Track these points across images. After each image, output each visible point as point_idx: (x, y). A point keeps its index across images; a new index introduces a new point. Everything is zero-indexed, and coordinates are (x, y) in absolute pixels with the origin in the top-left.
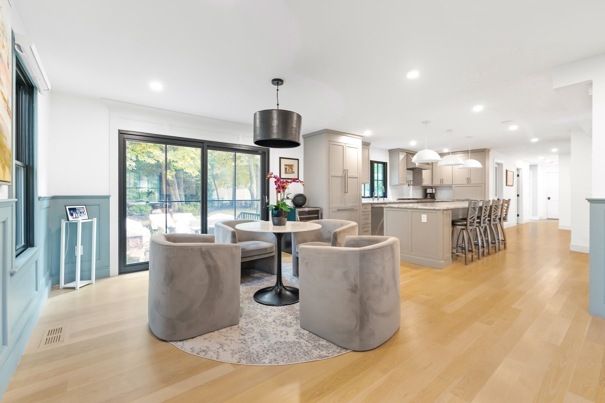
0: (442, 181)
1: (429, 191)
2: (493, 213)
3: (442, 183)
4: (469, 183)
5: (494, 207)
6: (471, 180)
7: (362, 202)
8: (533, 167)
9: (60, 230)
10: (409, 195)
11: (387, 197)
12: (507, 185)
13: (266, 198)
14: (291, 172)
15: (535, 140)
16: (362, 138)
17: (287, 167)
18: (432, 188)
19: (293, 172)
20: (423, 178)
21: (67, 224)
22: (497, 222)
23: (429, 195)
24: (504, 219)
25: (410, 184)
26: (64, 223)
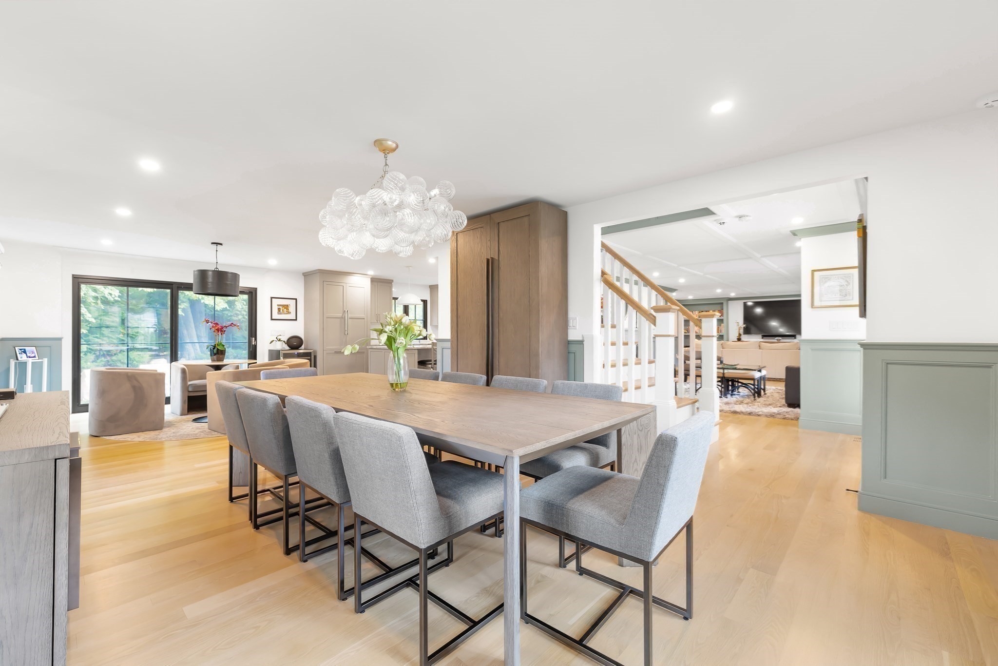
9: (8, 370)
13: (253, 340)
14: (286, 312)
16: (370, 277)
17: (281, 307)
19: (289, 313)
21: (16, 364)
26: (13, 362)
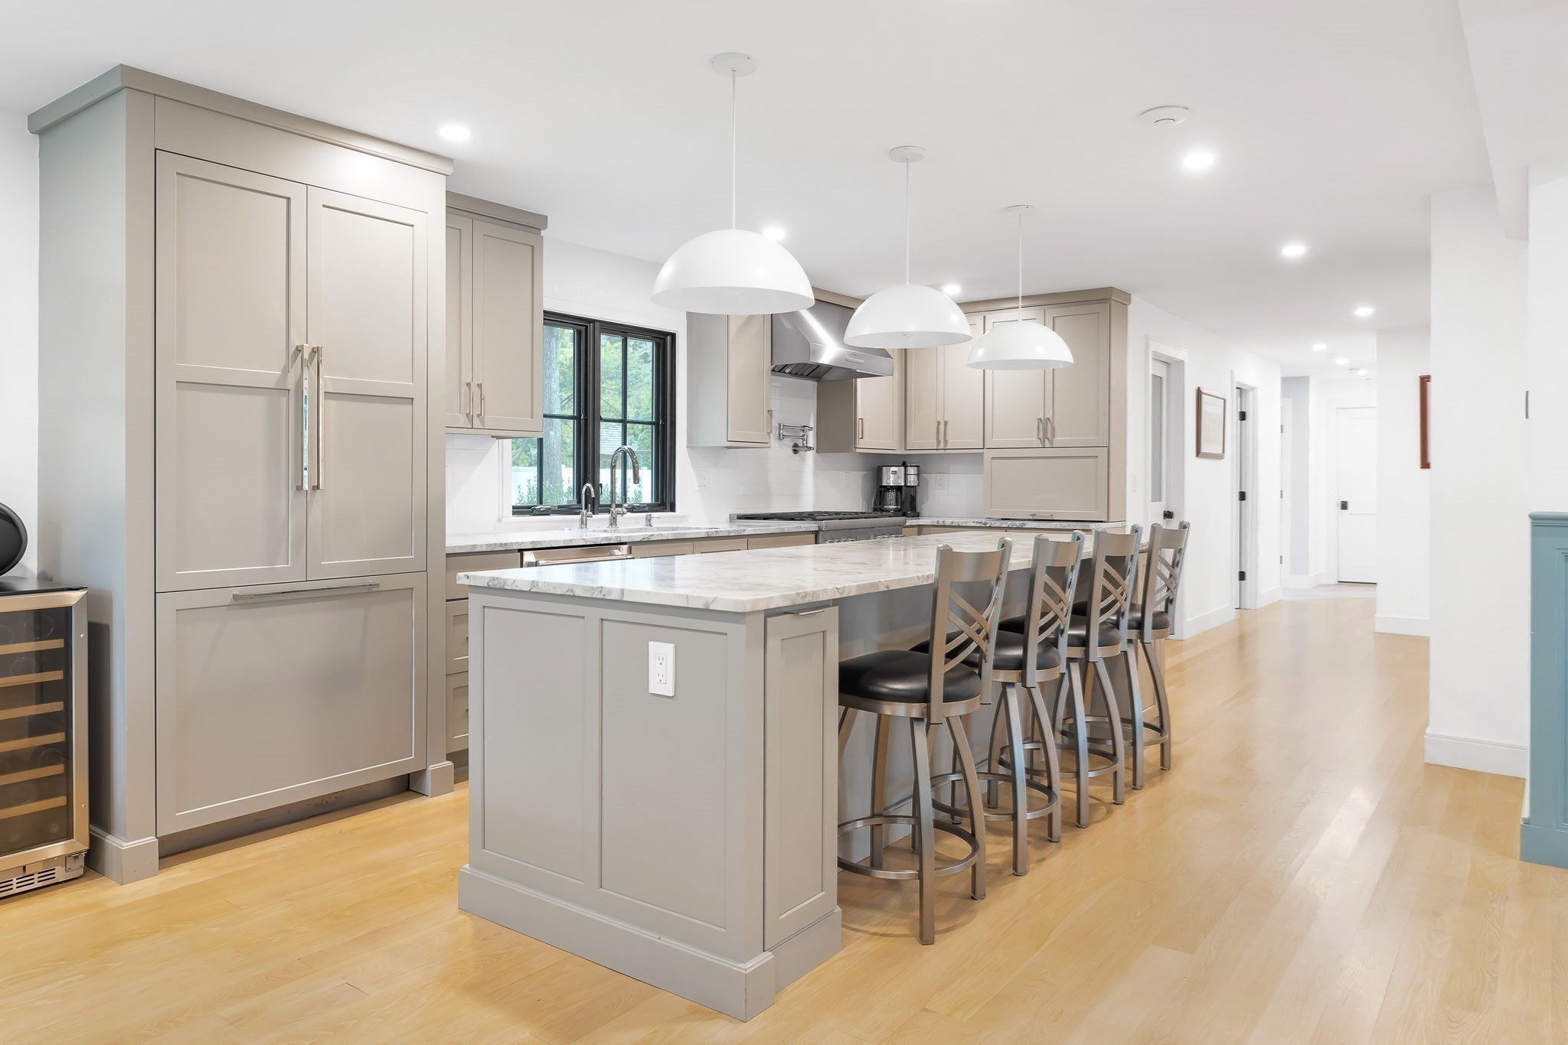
0: (941, 428)
1: (892, 477)
2: (1097, 605)
3: (941, 438)
4: (1047, 444)
5: (1101, 566)
6: (1053, 429)
7: (448, 544)
8: (1294, 385)
10: (797, 495)
11: (673, 509)
12: (1198, 453)
15: (1294, 251)
16: (449, 170)
18: (904, 465)
20: (859, 415)
22: (1120, 645)
23: (891, 496)
24: (1156, 626)
25: (800, 443)
